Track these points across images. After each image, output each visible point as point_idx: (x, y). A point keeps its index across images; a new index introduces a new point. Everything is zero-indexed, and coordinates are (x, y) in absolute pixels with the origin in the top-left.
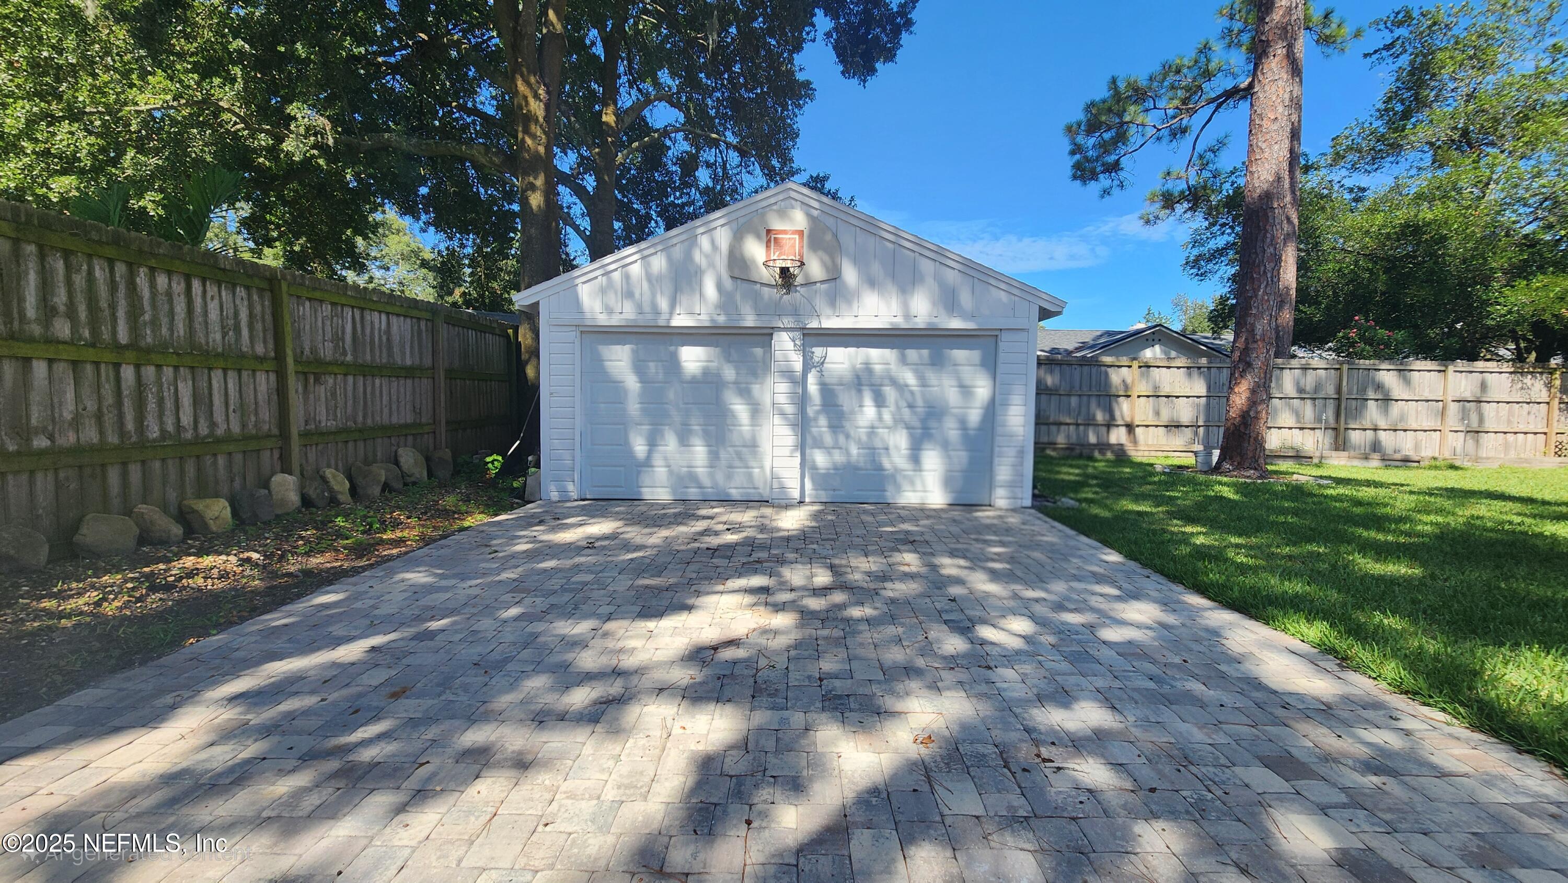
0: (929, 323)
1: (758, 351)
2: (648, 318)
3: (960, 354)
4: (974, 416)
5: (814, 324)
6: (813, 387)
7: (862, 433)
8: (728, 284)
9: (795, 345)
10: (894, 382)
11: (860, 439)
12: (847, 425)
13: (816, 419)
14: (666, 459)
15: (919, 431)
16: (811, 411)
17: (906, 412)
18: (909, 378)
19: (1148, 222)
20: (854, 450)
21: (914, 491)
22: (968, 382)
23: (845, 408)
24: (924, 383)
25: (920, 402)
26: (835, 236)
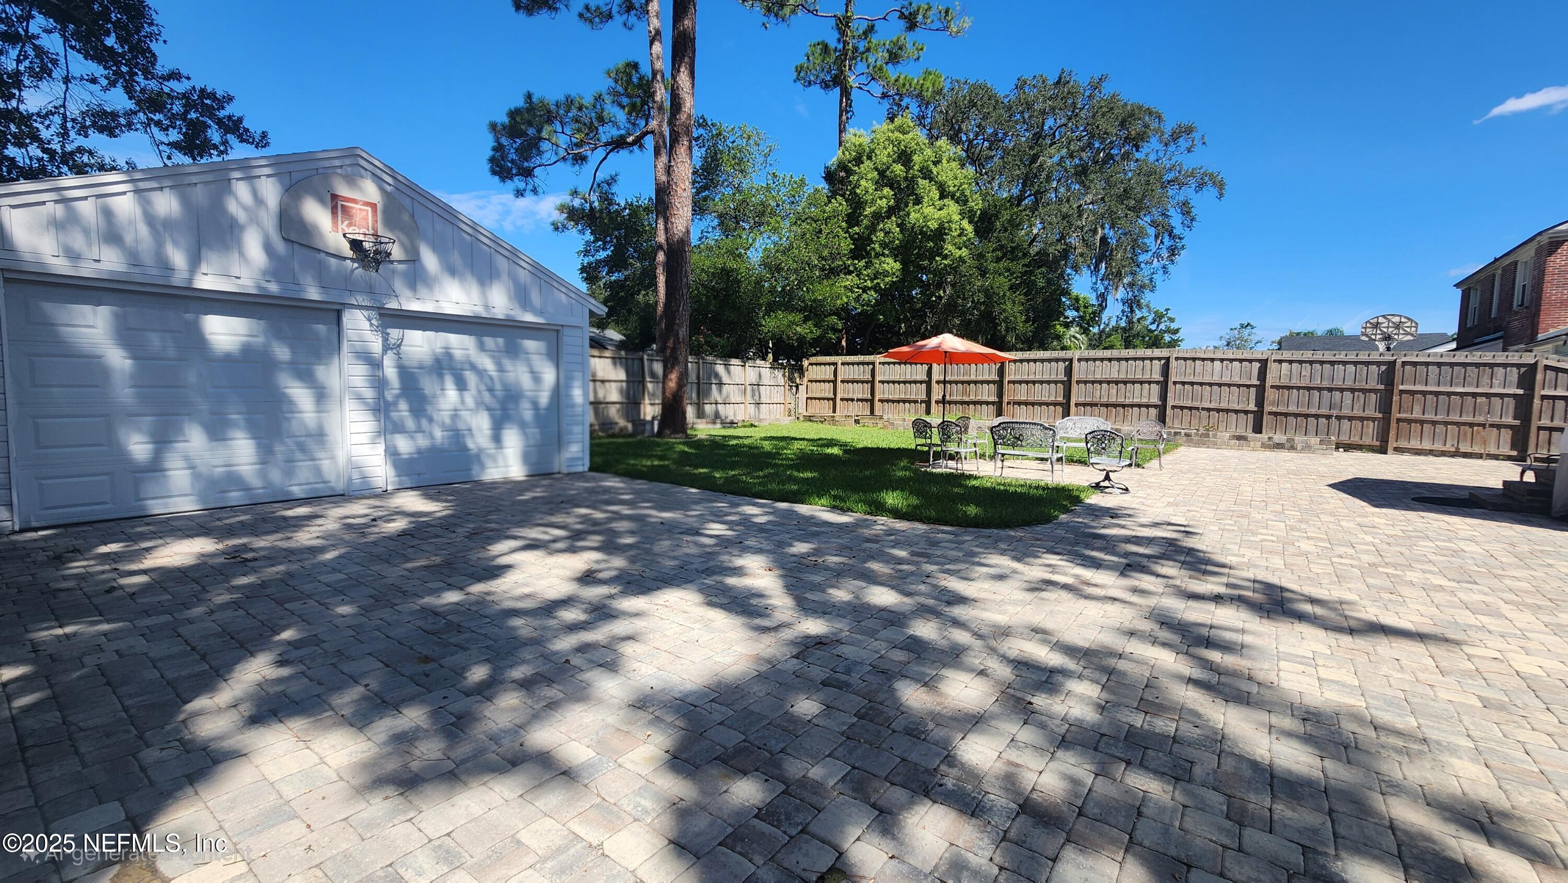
0: (507, 315)
1: (321, 328)
2: (152, 273)
3: (531, 345)
4: (544, 399)
5: (393, 305)
6: (390, 371)
7: (445, 417)
8: (280, 247)
9: (371, 325)
10: (473, 367)
11: (443, 423)
12: (429, 409)
13: (395, 404)
14: (187, 458)
15: (499, 412)
16: (389, 396)
17: (486, 395)
18: (487, 363)
19: (557, 229)
20: (438, 434)
21: (497, 467)
22: (536, 369)
23: (426, 392)
24: (501, 369)
25: (498, 386)
26: (412, 216)
